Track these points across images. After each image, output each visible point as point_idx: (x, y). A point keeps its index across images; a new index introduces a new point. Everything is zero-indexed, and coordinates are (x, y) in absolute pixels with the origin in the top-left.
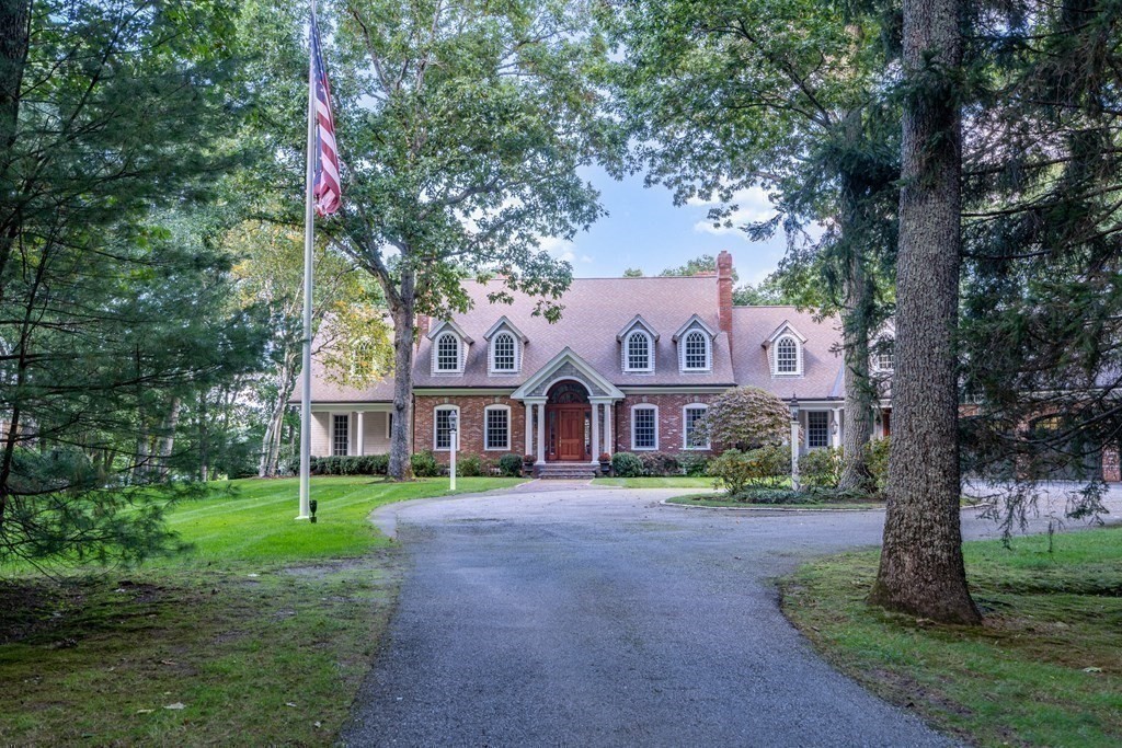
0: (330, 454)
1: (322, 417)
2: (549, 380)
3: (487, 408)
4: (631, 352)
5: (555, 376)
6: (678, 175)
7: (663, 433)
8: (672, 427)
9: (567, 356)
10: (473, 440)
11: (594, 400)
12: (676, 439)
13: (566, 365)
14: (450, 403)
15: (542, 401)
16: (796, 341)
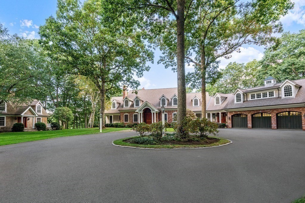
0: (109, 123)
1: (108, 116)
2: (143, 108)
3: (134, 114)
4: (162, 102)
5: (144, 107)
6: (165, 61)
7: (169, 118)
8: (170, 117)
9: (146, 103)
10: (131, 120)
11: (152, 112)
12: (171, 120)
13: (146, 105)
14: (127, 113)
15: (142, 112)
16: (198, 99)
